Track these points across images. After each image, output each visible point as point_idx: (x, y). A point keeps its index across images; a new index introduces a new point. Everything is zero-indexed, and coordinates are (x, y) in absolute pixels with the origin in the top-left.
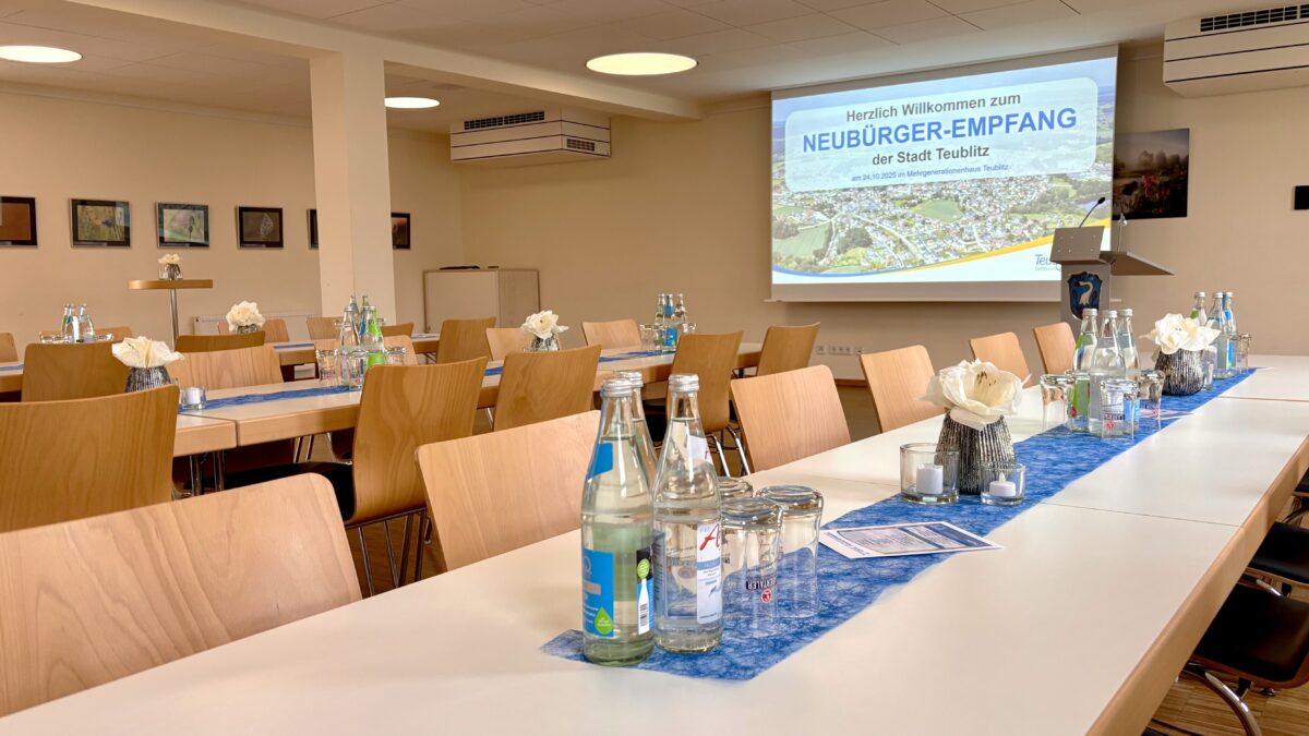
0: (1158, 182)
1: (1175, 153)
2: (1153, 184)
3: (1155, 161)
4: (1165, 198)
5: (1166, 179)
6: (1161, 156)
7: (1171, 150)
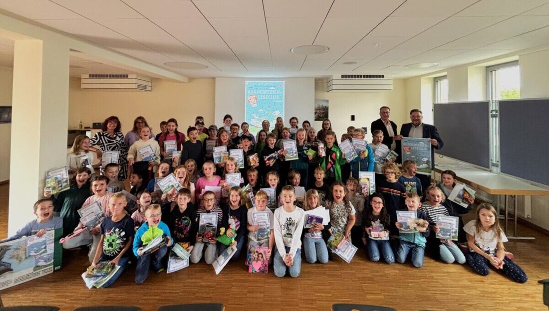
3: (321, 107)
4: (323, 116)
5: (323, 111)
6: (323, 106)
7: (325, 104)
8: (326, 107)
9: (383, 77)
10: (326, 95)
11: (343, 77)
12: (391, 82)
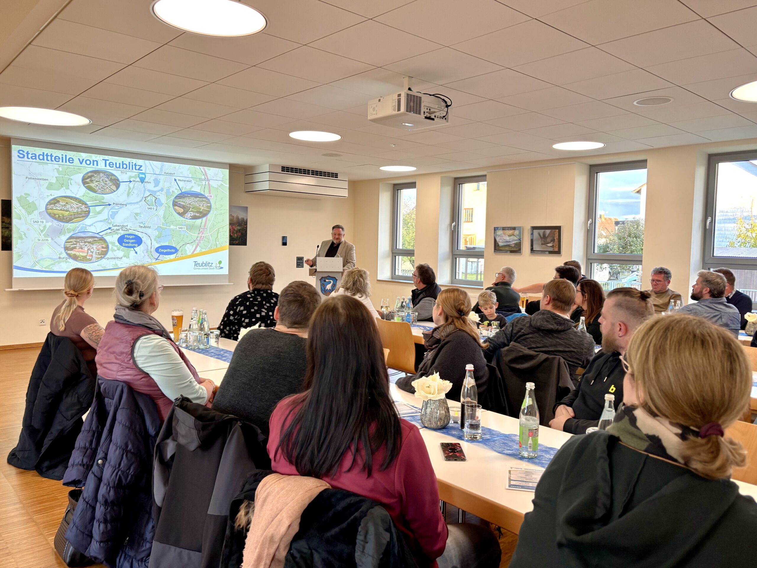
0: (236, 229)
1: (243, 217)
2: (234, 230)
3: (235, 219)
4: (239, 237)
5: (239, 228)
6: (238, 217)
8: (243, 220)
9: (334, 175)
10: (244, 199)
11: (284, 169)
12: (346, 185)
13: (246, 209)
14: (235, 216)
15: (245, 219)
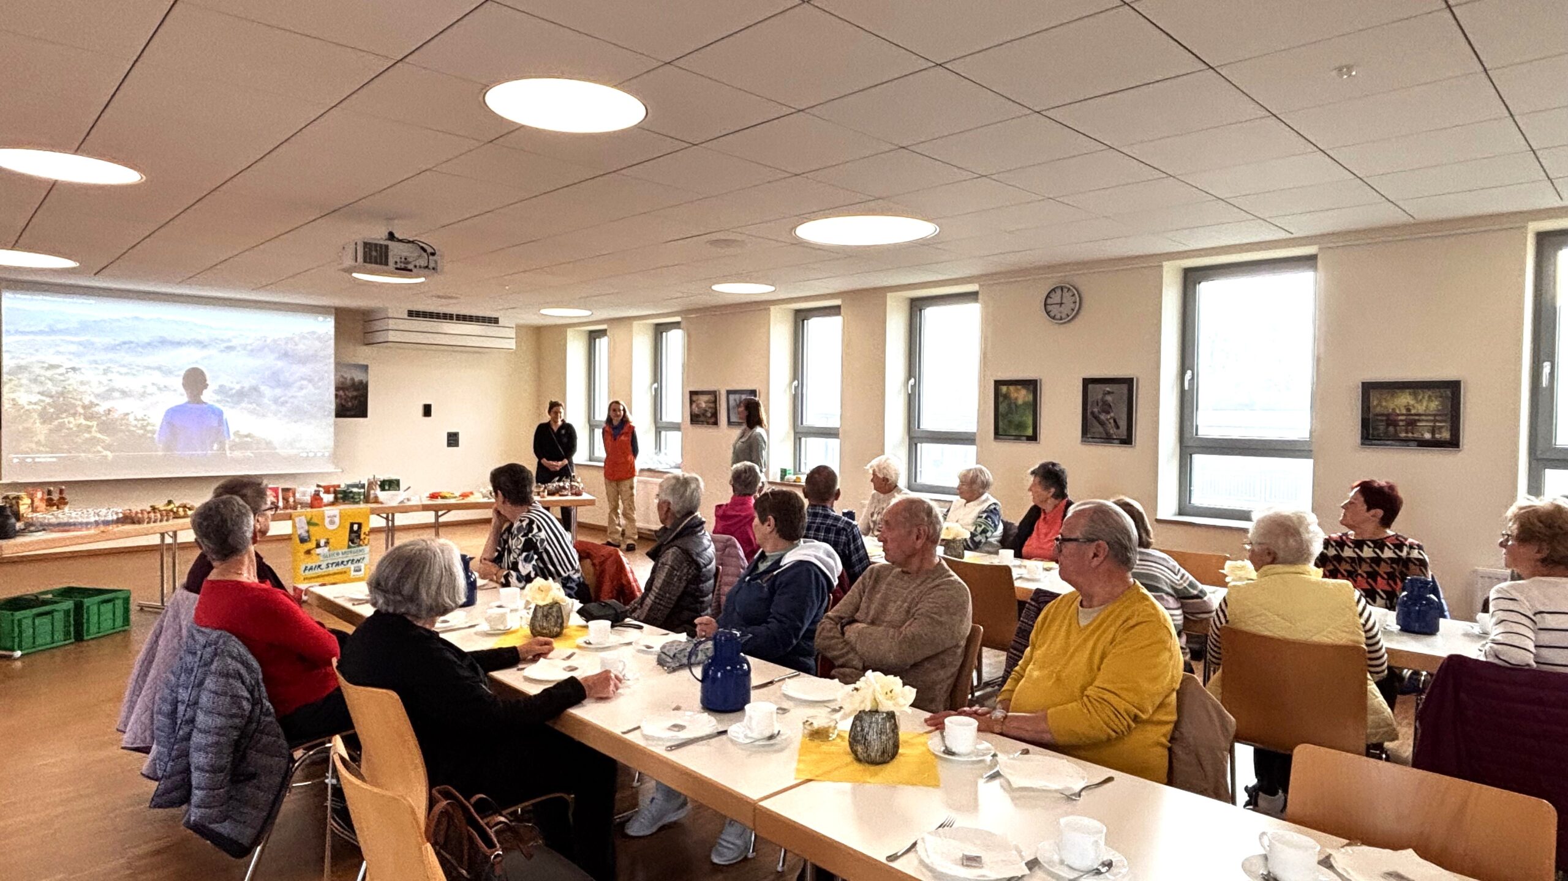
0: (350, 395)
1: (359, 379)
2: (347, 396)
3: (348, 381)
4: (355, 406)
5: (355, 393)
6: (352, 379)
7: (358, 376)
8: (361, 382)
9: (495, 321)
10: (362, 354)
11: (411, 313)
12: (512, 333)
13: (365, 368)
14: (349, 378)
15: (364, 382)
